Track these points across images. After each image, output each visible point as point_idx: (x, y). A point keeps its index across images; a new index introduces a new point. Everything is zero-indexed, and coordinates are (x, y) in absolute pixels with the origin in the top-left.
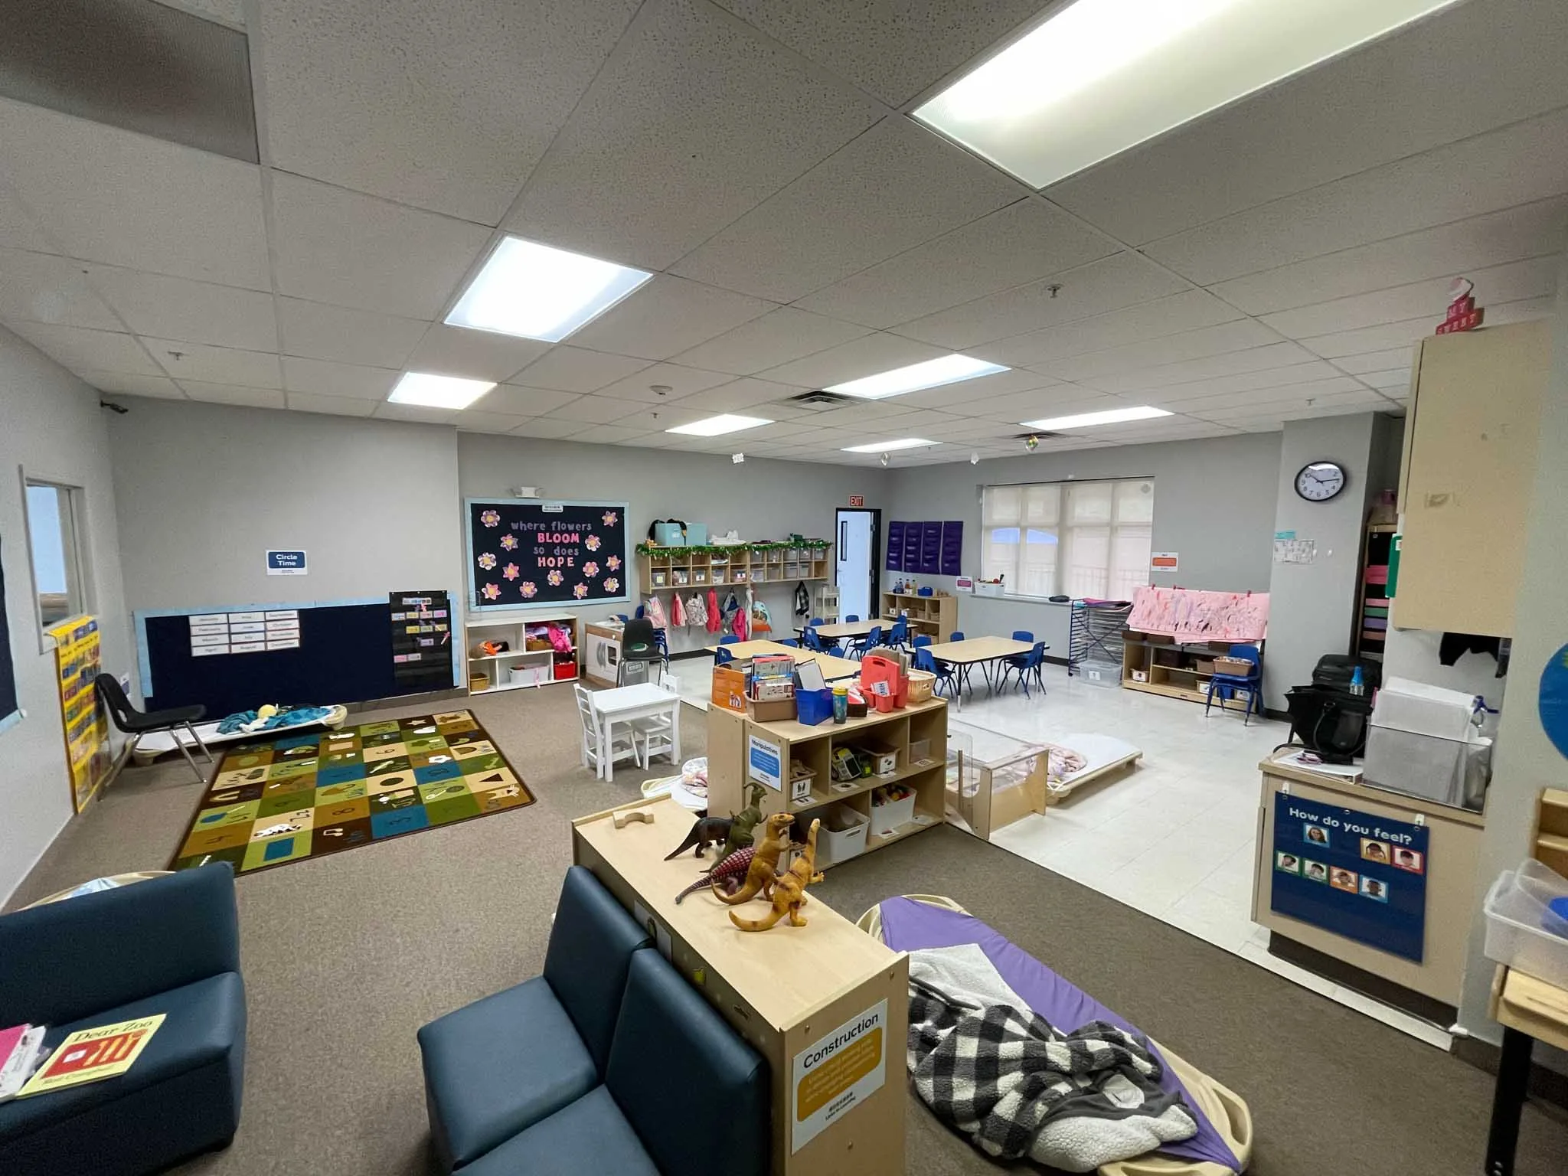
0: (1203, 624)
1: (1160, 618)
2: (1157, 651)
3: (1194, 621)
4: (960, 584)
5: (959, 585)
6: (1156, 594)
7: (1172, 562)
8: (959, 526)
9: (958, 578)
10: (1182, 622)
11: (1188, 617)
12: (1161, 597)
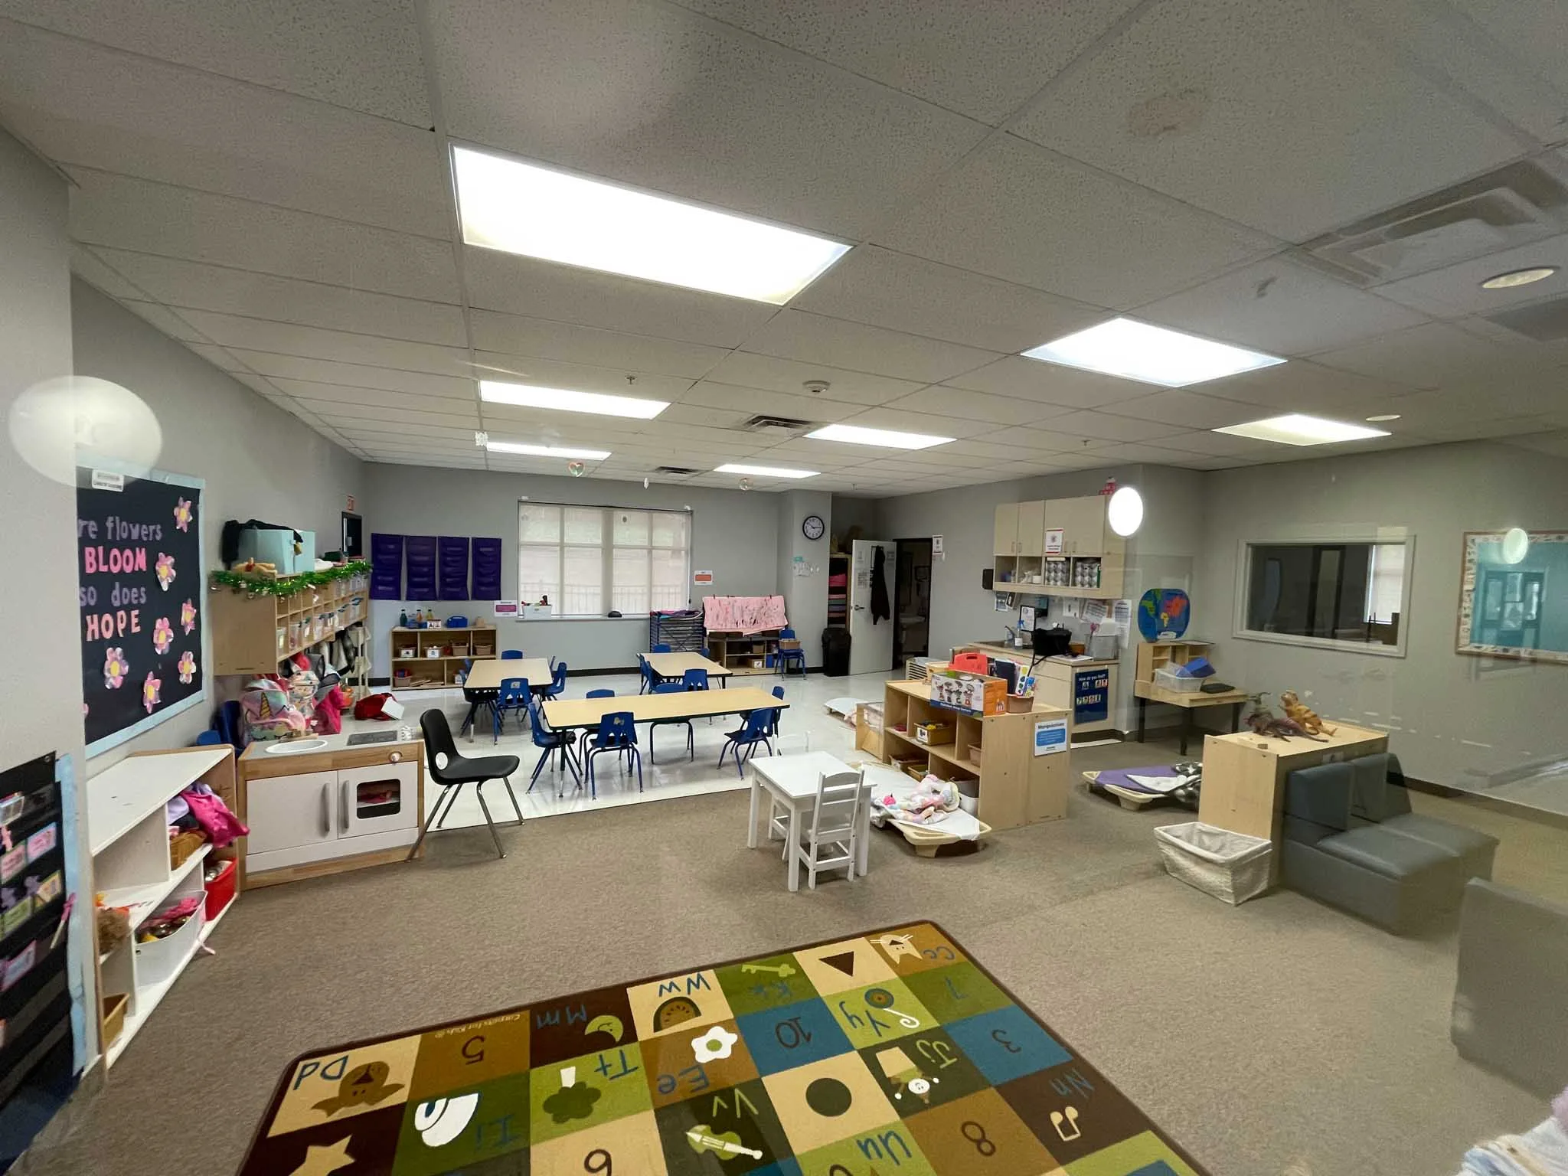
0: (753, 621)
1: (726, 619)
2: (729, 644)
3: (747, 618)
4: (499, 609)
5: (497, 611)
6: (717, 602)
7: (708, 578)
8: (496, 544)
9: (497, 603)
10: (740, 621)
11: (742, 616)
12: (722, 603)
